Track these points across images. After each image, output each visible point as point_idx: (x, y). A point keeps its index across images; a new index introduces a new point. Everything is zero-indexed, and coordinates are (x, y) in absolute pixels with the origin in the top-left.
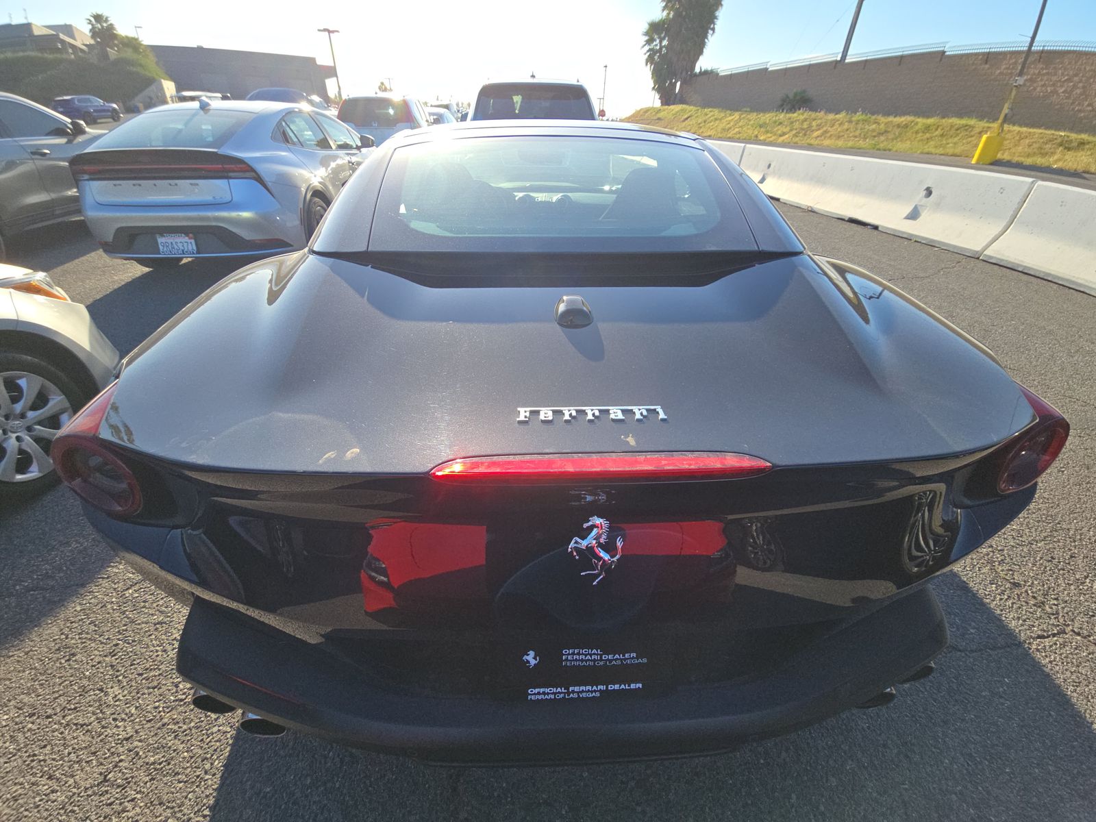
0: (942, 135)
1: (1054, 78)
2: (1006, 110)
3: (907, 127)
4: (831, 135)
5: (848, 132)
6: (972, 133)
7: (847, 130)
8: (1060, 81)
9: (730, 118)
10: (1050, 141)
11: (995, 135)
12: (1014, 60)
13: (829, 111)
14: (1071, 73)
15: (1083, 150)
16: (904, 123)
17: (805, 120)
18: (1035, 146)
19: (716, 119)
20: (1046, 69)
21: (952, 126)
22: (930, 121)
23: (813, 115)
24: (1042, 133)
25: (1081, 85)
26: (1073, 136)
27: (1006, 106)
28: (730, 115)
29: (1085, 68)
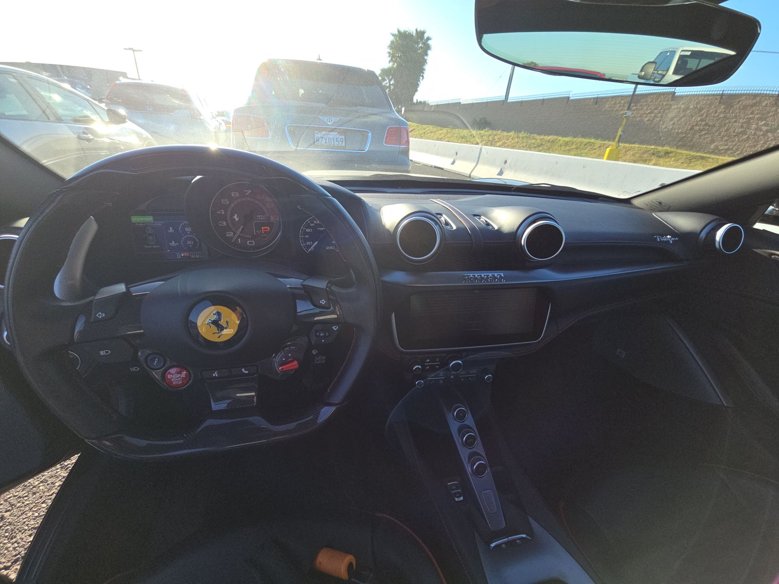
0: (577, 148)
1: (641, 112)
2: (619, 133)
3: (554, 142)
4: (508, 145)
5: (518, 144)
6: (595, 147)
7: (517, 142)
8: (645, 113)
9: (441, 132)
10: (646, 152)
11: (615, 148)
12: (614, 102)
13: (503, 130)
14: (653, 107)
15: (669, 157)
16: (552, 140)
17: (490, 135)
18: (637, 155)
19: (431, 132)
20: (635, 106)
21: (582, 143)
22: (567, 139)
23: (495, 132)
24: (639, 147)
25: (659, 115)
26: (660, 148)
27: (620, 130)
28: (441, 130)
29: (662, 104)
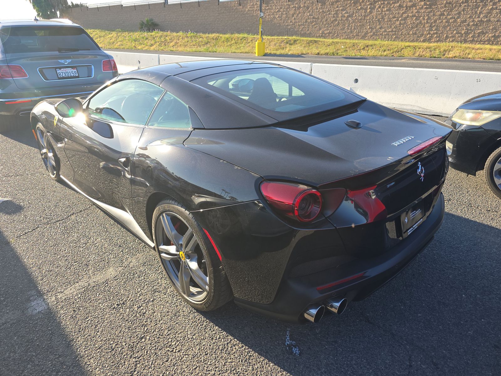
0: (236, 43)
1: (272, 11)
2: (260, 30)
3: (217, 39)
4: (180, 45)
5: (189, 43)
6: (248, 41)
7: (188, 42)
8: (275, 12)
9: (110, 36)
10: (282, 42)
11: (261, 41)
12: (252, 3)
13: (172, 31)
14: (279, 7)
15: (297, 44)
16: (215, 37)
17: (161, 36)
18: (277, 45)
19: (100, 37)
20: (267, 6)
21: (238, 38)
22: (227, 36)
23: (165, 33)
24: (277, 38)
25: (284, 13)
26: (290, 38)
27: (260, 27)
28: (109, 34)
29: (284, 5)
